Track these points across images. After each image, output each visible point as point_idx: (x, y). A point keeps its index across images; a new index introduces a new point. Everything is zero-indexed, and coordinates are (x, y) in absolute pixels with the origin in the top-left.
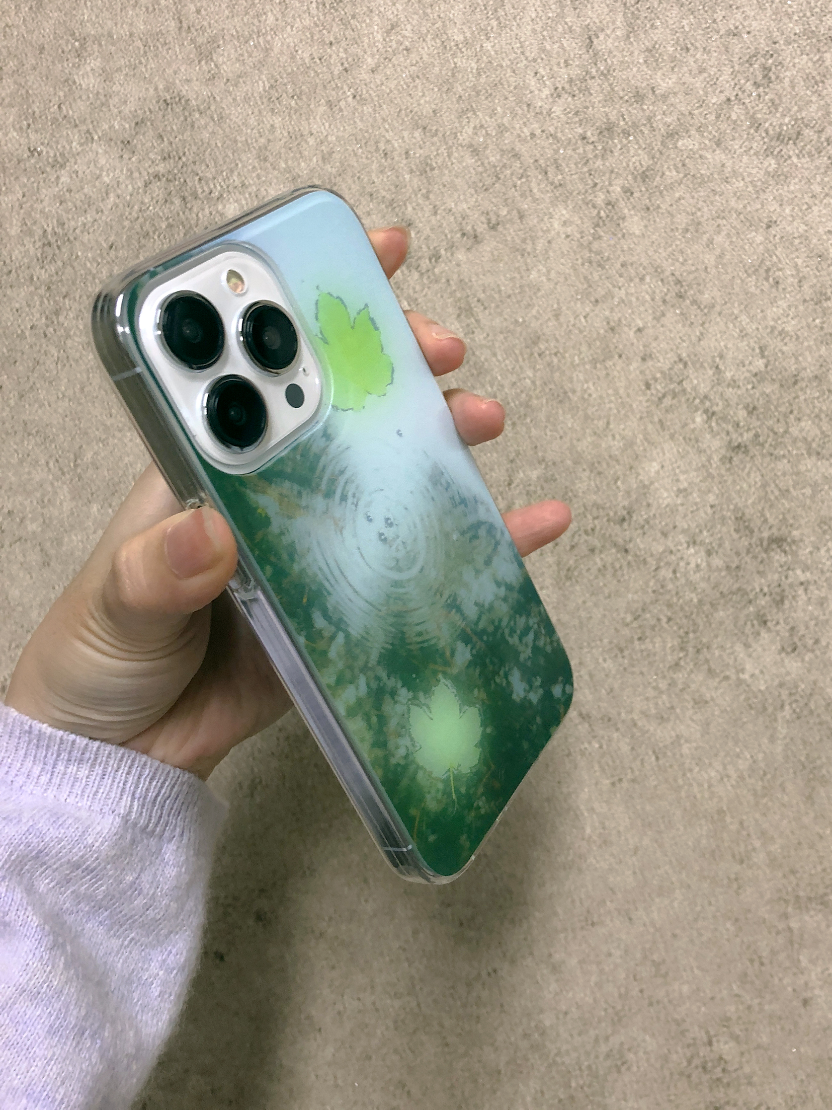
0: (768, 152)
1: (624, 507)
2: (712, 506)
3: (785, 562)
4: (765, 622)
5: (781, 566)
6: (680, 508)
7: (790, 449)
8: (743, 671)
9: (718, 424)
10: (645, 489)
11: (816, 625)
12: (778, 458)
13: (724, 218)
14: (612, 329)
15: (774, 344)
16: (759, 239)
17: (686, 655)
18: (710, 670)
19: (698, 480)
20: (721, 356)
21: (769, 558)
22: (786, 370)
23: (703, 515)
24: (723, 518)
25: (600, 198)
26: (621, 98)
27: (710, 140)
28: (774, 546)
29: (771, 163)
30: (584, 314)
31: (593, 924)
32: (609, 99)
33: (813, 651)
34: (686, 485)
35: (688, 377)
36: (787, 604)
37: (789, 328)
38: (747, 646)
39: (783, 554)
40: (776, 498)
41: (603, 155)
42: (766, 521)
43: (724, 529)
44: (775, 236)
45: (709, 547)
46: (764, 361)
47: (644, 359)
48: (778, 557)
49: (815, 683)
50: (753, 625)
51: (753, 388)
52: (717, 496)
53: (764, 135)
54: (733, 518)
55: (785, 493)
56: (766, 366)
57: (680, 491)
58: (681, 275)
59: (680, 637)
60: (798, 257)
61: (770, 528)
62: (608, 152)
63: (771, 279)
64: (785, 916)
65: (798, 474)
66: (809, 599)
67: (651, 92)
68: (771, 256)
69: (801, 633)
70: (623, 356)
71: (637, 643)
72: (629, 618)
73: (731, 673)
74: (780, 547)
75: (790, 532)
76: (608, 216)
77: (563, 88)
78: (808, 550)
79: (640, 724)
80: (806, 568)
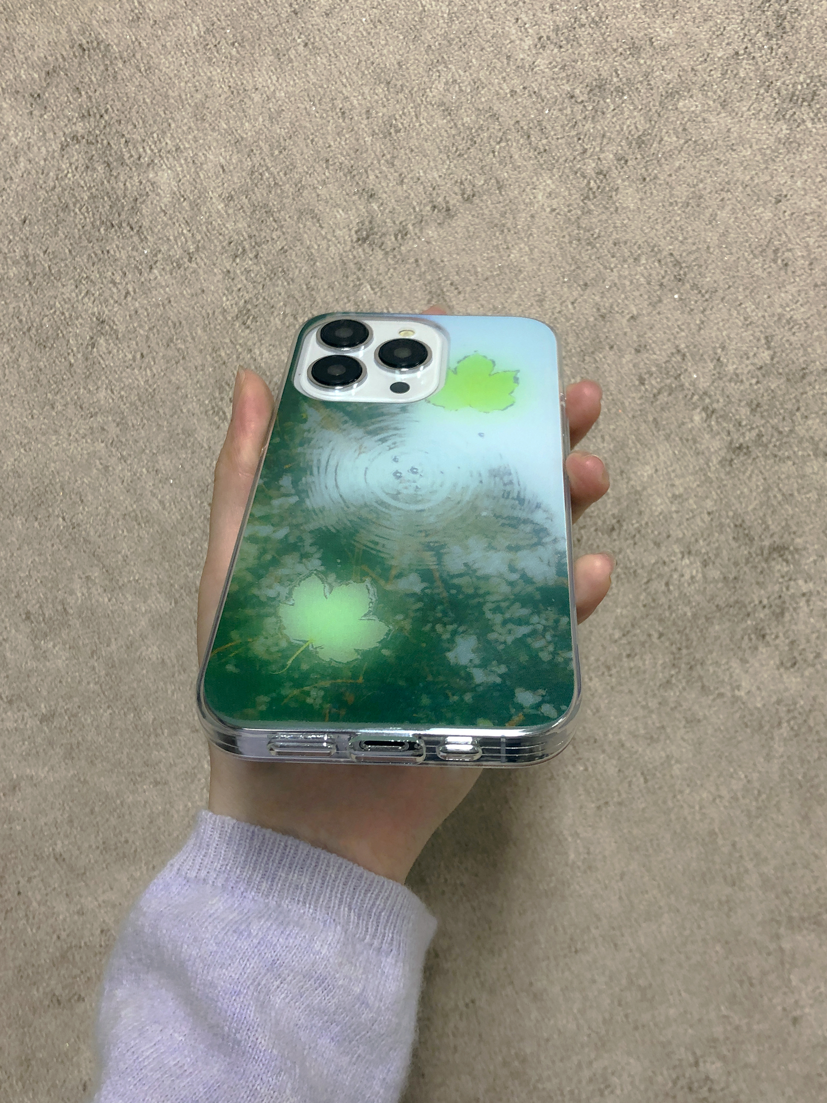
0: (780, 115)
1: (613, 516)
2: (709, 513)
3: (787, 572)
4: (764, 636)
5: (783, 577)
6: (675, 515)
7: (796, 449)
8: (738, 687)
9: (717, 422)
10: (637, 496)
11: (818, 638)
12: (783, 460)
13: (728, 191)
14: (603, 317)
15: (781, 334)
16: (768, 215)
17: (677, 673)
18: (703, 687)
19: (695, 485)
20: (723, 348)
21: (769, 568)
22: (793, 362)
23: (700, 524)
24: (721, 525)
25: (590, 167)
26: (615, 50)
27: (714, 101)
28: (775, 555)
29: (783, 129)
30: (572, 299)
31: (576, 952)
32: (600, 52)
33: (813, 665)
34: (681, 490)
35: (686, 370)
36: (787, 617)
37: (797, 316)
38: (744, 661)
39: (785, 564)
40: (779, 503)
41: (593, 117)
42: (767, 528)
43: (723, 538)
44: (785, 212)
45: (706, 557)
46: (771, 352)
47: (638, 351)
48: (779, 567)
49: (814, 699)
50: (750, 639)
51: (758, 382)
52: (716, 501)
53: (775, 95)
54: (732, 525)
55: (788, 498)
56: (772, 359)
57: (675, 497)
58: (681, 255)
59: (673, 653)
60: (809, 237)
61: (772, 536)
62: (599, 113)
63: (779, 261)
64: (778, 937)
65: (803, 477)
66: (812, 610)
67: (648, 43)
68: (780, 235)
69: (801, 647)
70: (615, 347)
71: (625, 659)
72: (617, 635)
73: (726, 690)
74: (781, 556)
75: (793, 539)
76: (599, 187)
77: (548, 38)
78: (811, 559)
79: (628, 745)
80: (808, 578)
